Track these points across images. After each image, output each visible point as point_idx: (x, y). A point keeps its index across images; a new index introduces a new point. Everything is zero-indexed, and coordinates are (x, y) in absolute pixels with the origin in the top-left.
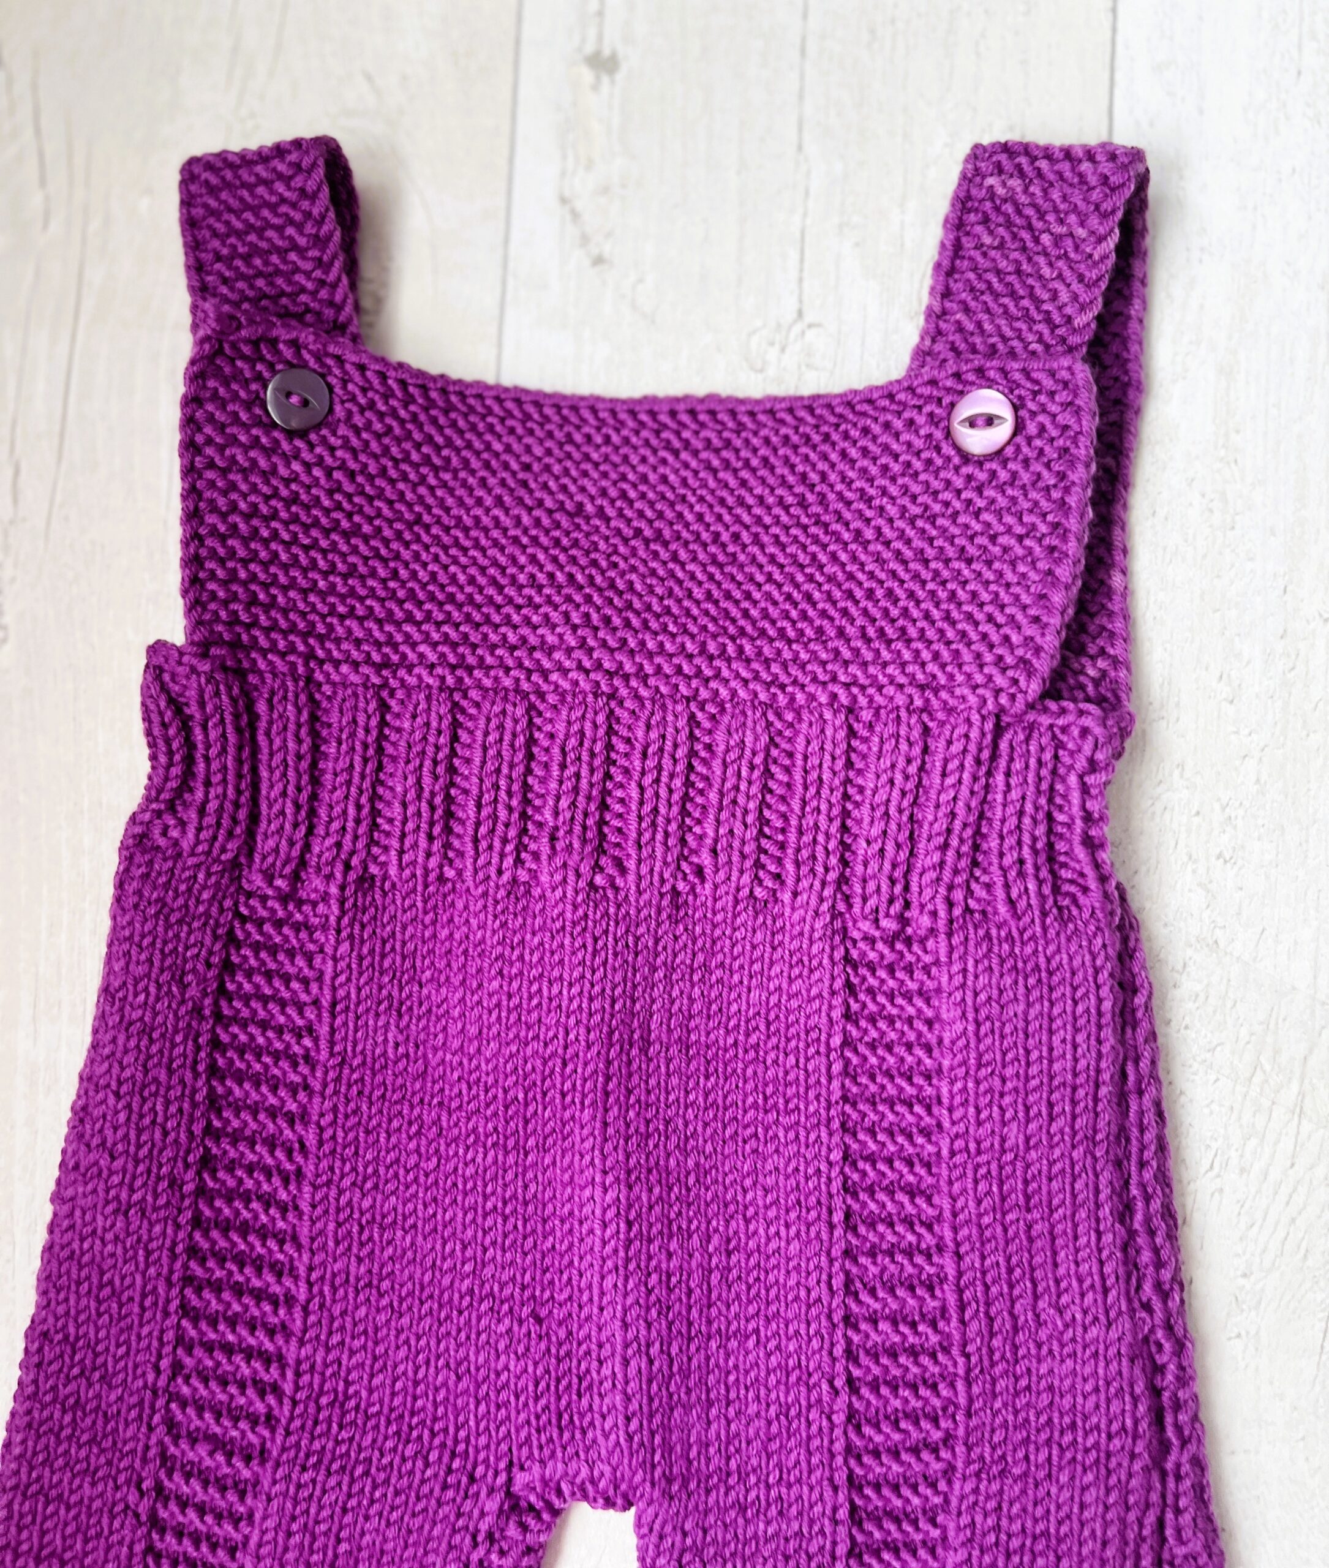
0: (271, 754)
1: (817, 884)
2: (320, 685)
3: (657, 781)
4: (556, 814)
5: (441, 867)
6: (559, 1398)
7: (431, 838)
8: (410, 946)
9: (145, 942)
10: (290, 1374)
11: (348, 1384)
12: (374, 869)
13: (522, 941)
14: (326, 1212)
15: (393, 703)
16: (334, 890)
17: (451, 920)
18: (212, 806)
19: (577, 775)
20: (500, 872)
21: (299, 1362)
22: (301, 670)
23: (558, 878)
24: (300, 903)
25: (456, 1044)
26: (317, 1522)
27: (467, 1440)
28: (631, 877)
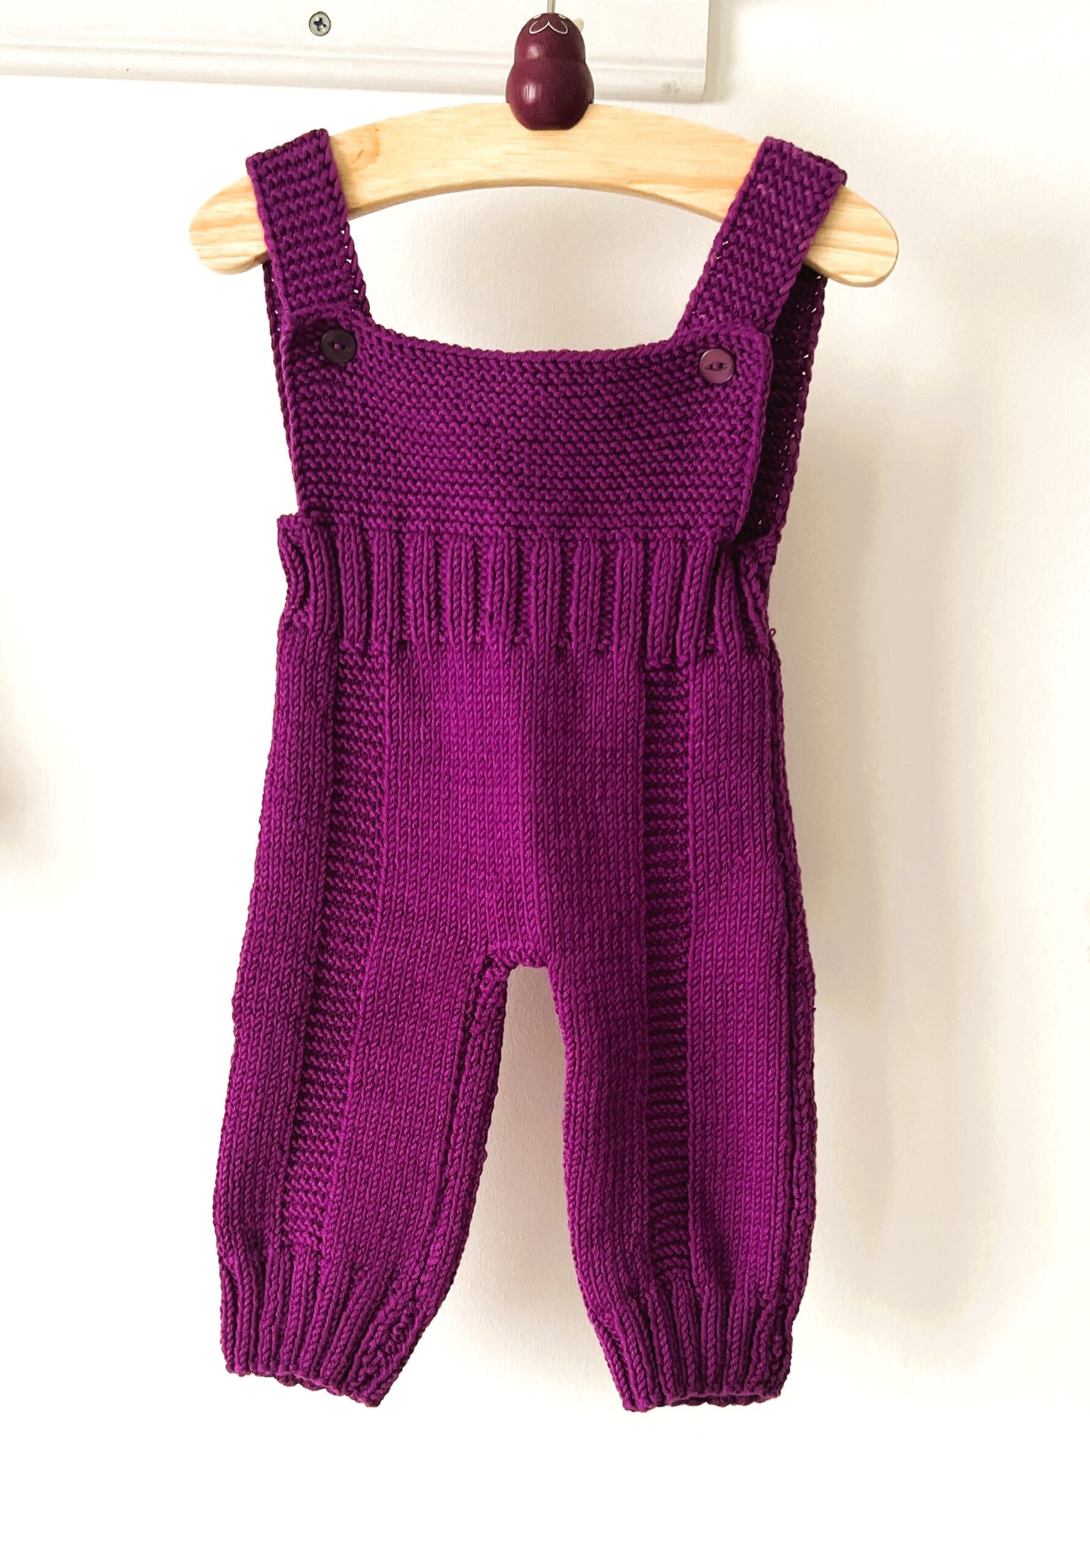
0: (346, 572)
1: (631, 640)
2: (367, 531)
3: (545, 586)
4: (492, 604)
5: (438, 635)
6: (508, 912)
7: (430, 620)
8: (427, 681)
9: (296, 680)
10: (380, 901)
11: (408, 906)
12: (405, 637)
13: (481, 674)
14: (395, 822)
15: (404, 541)
16: (385, 649)
17: (446, 665)
18: (320, 602)
19: (502, 583)
20: (466, 638)
21: (384, 896)
22: (357, 522)
23: (494, 639)
24: (369, 658)
25: (454, 731)
26: (395, 971)
27: (467, 931)
28: (533, 638)
